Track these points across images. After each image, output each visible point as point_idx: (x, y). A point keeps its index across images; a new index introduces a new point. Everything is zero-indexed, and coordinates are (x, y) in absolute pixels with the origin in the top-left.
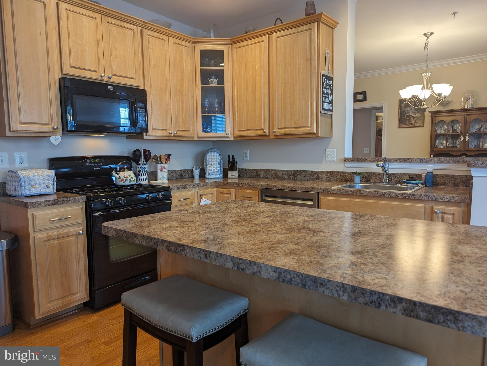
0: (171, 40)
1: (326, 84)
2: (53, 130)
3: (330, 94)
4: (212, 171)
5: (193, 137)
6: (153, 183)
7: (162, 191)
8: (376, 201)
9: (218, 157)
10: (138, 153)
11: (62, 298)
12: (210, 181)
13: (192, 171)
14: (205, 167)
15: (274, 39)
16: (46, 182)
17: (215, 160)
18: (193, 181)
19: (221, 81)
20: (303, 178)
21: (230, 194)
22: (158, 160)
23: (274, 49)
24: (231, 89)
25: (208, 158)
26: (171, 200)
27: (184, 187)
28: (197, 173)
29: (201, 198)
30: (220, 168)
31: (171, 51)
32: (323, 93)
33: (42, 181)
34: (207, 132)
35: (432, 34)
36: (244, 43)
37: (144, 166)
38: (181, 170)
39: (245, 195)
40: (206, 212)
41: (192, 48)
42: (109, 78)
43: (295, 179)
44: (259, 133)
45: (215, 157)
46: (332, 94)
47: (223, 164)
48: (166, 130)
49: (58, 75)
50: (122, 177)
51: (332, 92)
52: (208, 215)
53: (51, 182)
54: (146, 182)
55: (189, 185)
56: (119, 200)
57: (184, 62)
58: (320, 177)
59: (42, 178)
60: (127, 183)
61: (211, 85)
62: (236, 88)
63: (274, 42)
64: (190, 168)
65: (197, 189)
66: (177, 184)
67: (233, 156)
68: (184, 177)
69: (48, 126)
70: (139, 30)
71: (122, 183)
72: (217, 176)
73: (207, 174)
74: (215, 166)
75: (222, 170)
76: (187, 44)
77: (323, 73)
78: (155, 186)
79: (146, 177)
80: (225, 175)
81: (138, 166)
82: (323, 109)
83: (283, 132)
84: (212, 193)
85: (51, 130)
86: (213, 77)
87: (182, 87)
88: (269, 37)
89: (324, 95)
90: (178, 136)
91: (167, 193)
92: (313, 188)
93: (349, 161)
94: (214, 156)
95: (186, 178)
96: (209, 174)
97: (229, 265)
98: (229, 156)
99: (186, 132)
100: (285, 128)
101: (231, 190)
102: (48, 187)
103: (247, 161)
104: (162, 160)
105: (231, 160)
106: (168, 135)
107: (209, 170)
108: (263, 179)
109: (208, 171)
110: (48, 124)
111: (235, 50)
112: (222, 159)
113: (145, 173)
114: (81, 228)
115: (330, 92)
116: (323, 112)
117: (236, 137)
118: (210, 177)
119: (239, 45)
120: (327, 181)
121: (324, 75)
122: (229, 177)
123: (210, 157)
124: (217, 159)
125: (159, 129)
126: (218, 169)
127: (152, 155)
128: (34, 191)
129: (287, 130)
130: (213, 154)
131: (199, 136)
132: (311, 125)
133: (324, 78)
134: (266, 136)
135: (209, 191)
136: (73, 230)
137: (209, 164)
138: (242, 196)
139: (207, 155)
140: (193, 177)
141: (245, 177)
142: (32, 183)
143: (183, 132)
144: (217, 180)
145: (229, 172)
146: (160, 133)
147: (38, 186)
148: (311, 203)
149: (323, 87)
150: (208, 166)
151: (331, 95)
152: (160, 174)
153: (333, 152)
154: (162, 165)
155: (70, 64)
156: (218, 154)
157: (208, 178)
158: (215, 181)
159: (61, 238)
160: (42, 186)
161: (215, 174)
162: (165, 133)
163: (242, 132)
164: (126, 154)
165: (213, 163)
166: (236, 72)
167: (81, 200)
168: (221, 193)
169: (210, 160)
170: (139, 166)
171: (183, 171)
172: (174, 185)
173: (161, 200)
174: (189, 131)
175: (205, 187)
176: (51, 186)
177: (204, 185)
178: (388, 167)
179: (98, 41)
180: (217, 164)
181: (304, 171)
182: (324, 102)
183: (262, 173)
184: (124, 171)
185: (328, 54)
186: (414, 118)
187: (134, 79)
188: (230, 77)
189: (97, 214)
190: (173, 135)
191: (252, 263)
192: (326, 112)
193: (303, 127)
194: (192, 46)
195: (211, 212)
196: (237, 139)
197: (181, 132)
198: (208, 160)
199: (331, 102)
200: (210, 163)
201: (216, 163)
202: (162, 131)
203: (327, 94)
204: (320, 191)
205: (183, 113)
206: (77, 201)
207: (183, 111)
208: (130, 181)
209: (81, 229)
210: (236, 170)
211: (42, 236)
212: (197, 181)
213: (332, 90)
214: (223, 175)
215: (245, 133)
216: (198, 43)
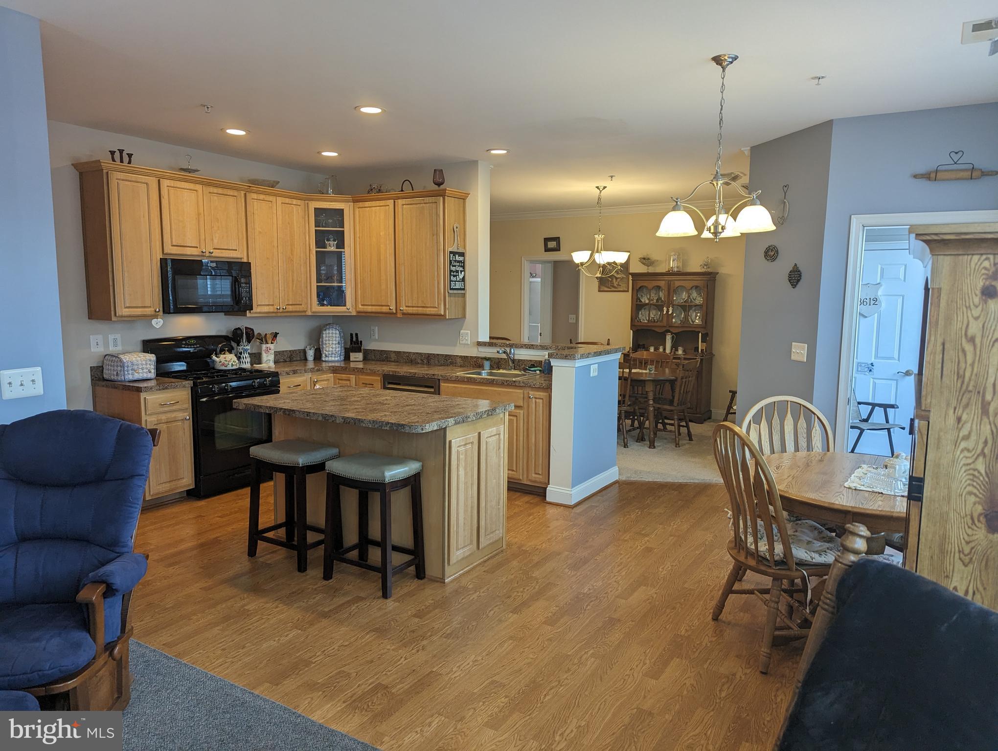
0: (280, 200)
1: (455, 261)
2: (154, 313)
3: (461, 271)
4: (330, 353)
5: (305, 312)
6: (257, 367)
7: (269, 377)
8: (487, 388)
9: (338, 335)
10: (239, 332)
11: (170, 482)
12: (327, 364)
13: (304, 352)
14: (321, 347)
15: (400, 206)
16: (148, 366)
17: (334, 339)
18: (305, 365)
19: (341, 244)
20: (437, 362)
21: (349, 380)
22: (263, 339)
23: (400, 217)
24: (353, 254)
25: (324, 336)
26: (279, 387)
27: (295, 372)
28: (311, 354)
29: (315, 385)
30: (340, 349)
31: (279, 213)
32: (451, 271)
33: (144, 366)
34: (323, 305)
35: (605, 188)
36: (367, 204)
37: (246, 348)
38: (290, 351)
39: (368, 382)
40: (313, 394)
41: (305, 205)
42: (210, 253)
43: (429, 364)
44: (385, 309)
45: (334, 335)
46: (464, 271)
47: (345, 343)
48: (273, 305)
49: (160, 256)
50: (223, 361)
51: (464, 268)
52: (314, 396)
53: (152, 367)
54: (247, 366)
55: (300, 370)
56: (212, 388)
57: (295, 224)
58: (455, 362)
59: (144, 363)
60: (229, 367)
61: (329, 249)
62: (358, 255)
63: (400, 210)
64: (303, 348)
65: (310, 375)
66: (287, 369)
67: (357, 335)
68: (294, 359)
69: (150, 309)
70: (243, 195)
71: (223, 368)
72: (336, 359)
73: (324, 355)
74: (334, 346)
75: (343, 351)
76: (299, 202)
77: (451, 249)
78: (261, 371)
79: (248, 360)
80: (347, 358)
81: (239, 347)
82: (451, 289)
83: (411, 310)
84: (328, 380)
85: (153, 313)
86: (332, 240)
87: (292, 255)
88: (394, 202)
89: (452, 274)
90: (288, 312)
91: (275, 379)
92: (434, 375)
93: (481, 345)
94: (332, 333)
95: (297, 361)
96: (326, 356)
97: (320, 418)
98: (352, 335)
99: (298, 306)
100: (413, 307)
101: (351, 376)
102: (150, 372)
103: (376, 340)
104: (268, 340)
105: (354, 339)
106: (276, 310)
107: (326, 350)
108: (393, 363)
109: (325, 353)
110: (150, 307)
111: (357, 210)
112: (343, 336)
113: (247, 355)
114: (188, 413)
115: (461, 269)
116: (451, 292)
117: (359, 312)
118: (327, 359)
119: (361, 204)
120: (461, 366)
121: (451, 252)
122: (351, 360)
123: (328, 335)
124: (336, 337)
125: (264, 305)
126: (337, 350)
127: (256, 333)
128: (137, 376)
129: (414, 309)
130: (331, 332)
131: (313, 310)
132: (438, 306)
133: (452, 255)
134: (393, 313)
135: (325, 376)
136: (180, 415)
137: (326, 344)
138: (363, 383)
139: (324, 332)
140: (306, 359)
141: (373, 360)
142: (136, 367)
143: (293, 306)
144: (337, 364)
145: (351, 354)
146: (266, 309)
147: (140, 371)
148: (432, 390)
149: (450, 265)
150: (324, 346)
151: (463, 273)
152: (265, 357)
153: (467, 334)
154: (268, 345)
155: (172, 242)
156: (337, 332)
157: (325, 361)
158: (333, 364)
159: (170, 422)
160: (145, 371)
161: (333, 356)
162: (271, 309)
163: (366, 307)
164: (224, 334)
165: (331, 342)
166: (358, 236)
167: (187, 386)
168: (339, 379)
169: (327, 339)
170: (241, 348)
171: (292, 352)
172: (283, 370)
173: (268, 386)
174: (301, 304)
175: (319, 372)
176: (153, 371)
177: (318, 370)
178: (514, 353)
179: (199, 214)
180: (336, 344)
181: (438, 355)
182: (452, 281)
183: (393, 356)
184: (224, 354)
185: (457, 228)
186: (617, 278)
187: (236, 250)
188: (352, 240)
189: (204, 400)
190: (281, 310)
191: (332, 416)
192: (455, 292)
193: (431, 307)
194: (305, 203)
195: (316, 394)
196: (359, 314)
197: (290, 307)
198: (324, 339)
199: (463, 280)
200: (327, 342)
201: (334, 342)
202: (268, 307)
203: (457, 271)
204: (440, 378)
205: (293, 284)
206: (184, 387)
207: (293, 281)
208: (232, 365)
209: (188, 415)
210: (360, 351)
211: (153, 419)
212: (311, 364)
213: (463, 267)
214: (345, 357)
215: (369, 309)
216: (312, 200)
